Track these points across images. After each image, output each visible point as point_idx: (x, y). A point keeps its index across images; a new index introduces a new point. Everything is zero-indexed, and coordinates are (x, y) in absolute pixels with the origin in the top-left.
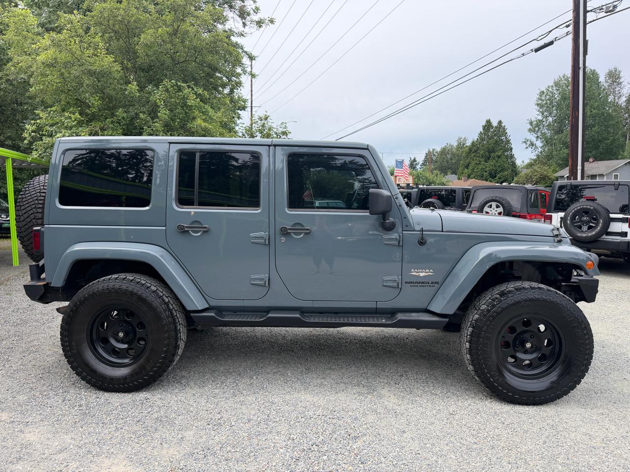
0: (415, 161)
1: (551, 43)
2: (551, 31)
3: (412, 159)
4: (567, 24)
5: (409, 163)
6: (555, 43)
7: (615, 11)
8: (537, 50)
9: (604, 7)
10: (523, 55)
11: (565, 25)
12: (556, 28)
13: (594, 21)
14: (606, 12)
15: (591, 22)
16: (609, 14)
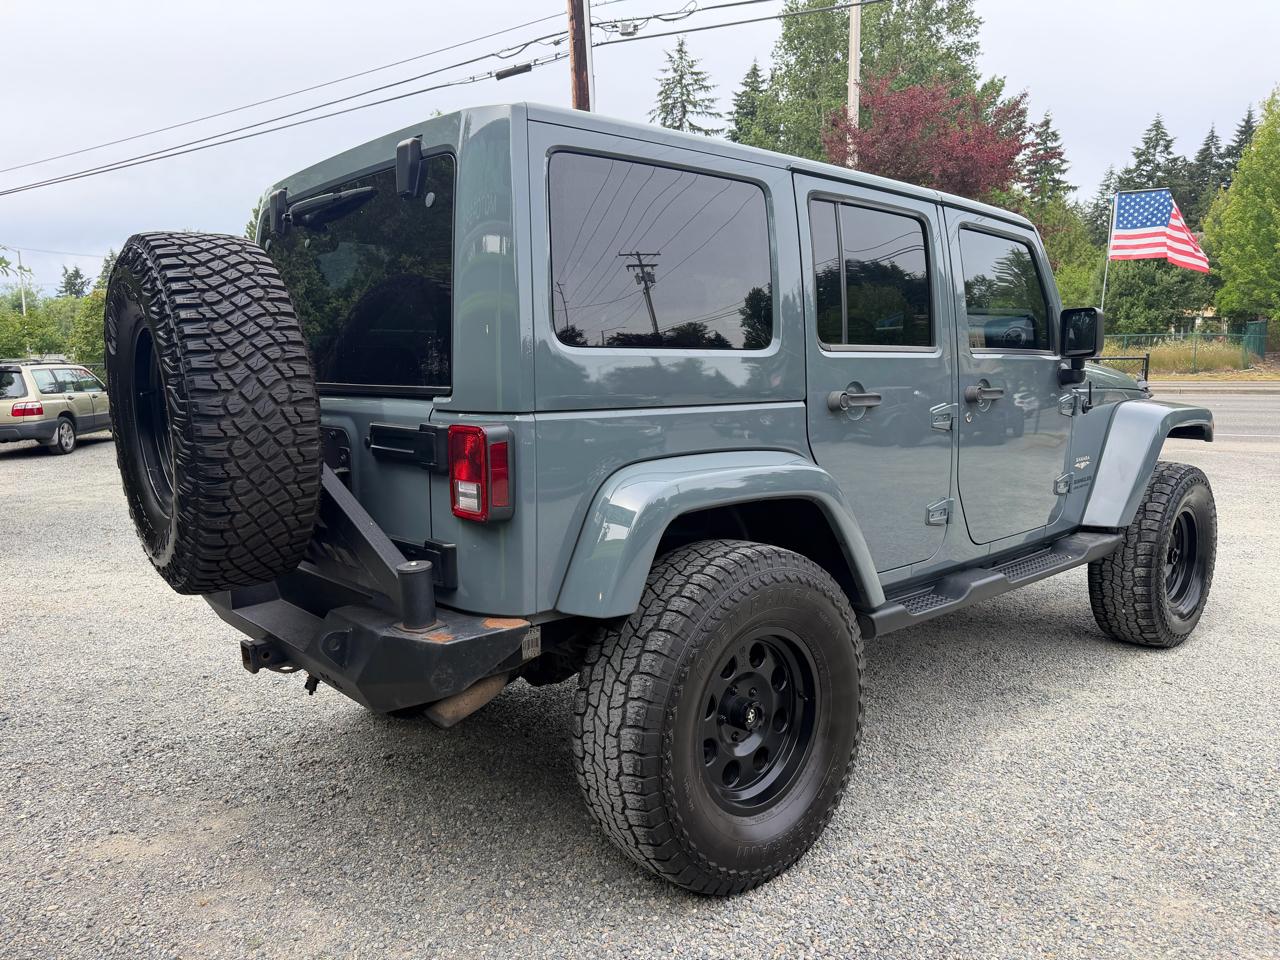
0: (77, 274)
1: (527, 68)
2: (527, 45)
3: (71, 271)
4: (557, 38)
5: (63, 280)
6: (534, 69)
7: (635, 36)
8: (501, 76)
9: (619, 24)
10: (473, 79)
11: (552, 39)
12: (536, 41)
13: (602, 44)
14: (623, 34)
15: (597, 45)
16: (625, 38)
